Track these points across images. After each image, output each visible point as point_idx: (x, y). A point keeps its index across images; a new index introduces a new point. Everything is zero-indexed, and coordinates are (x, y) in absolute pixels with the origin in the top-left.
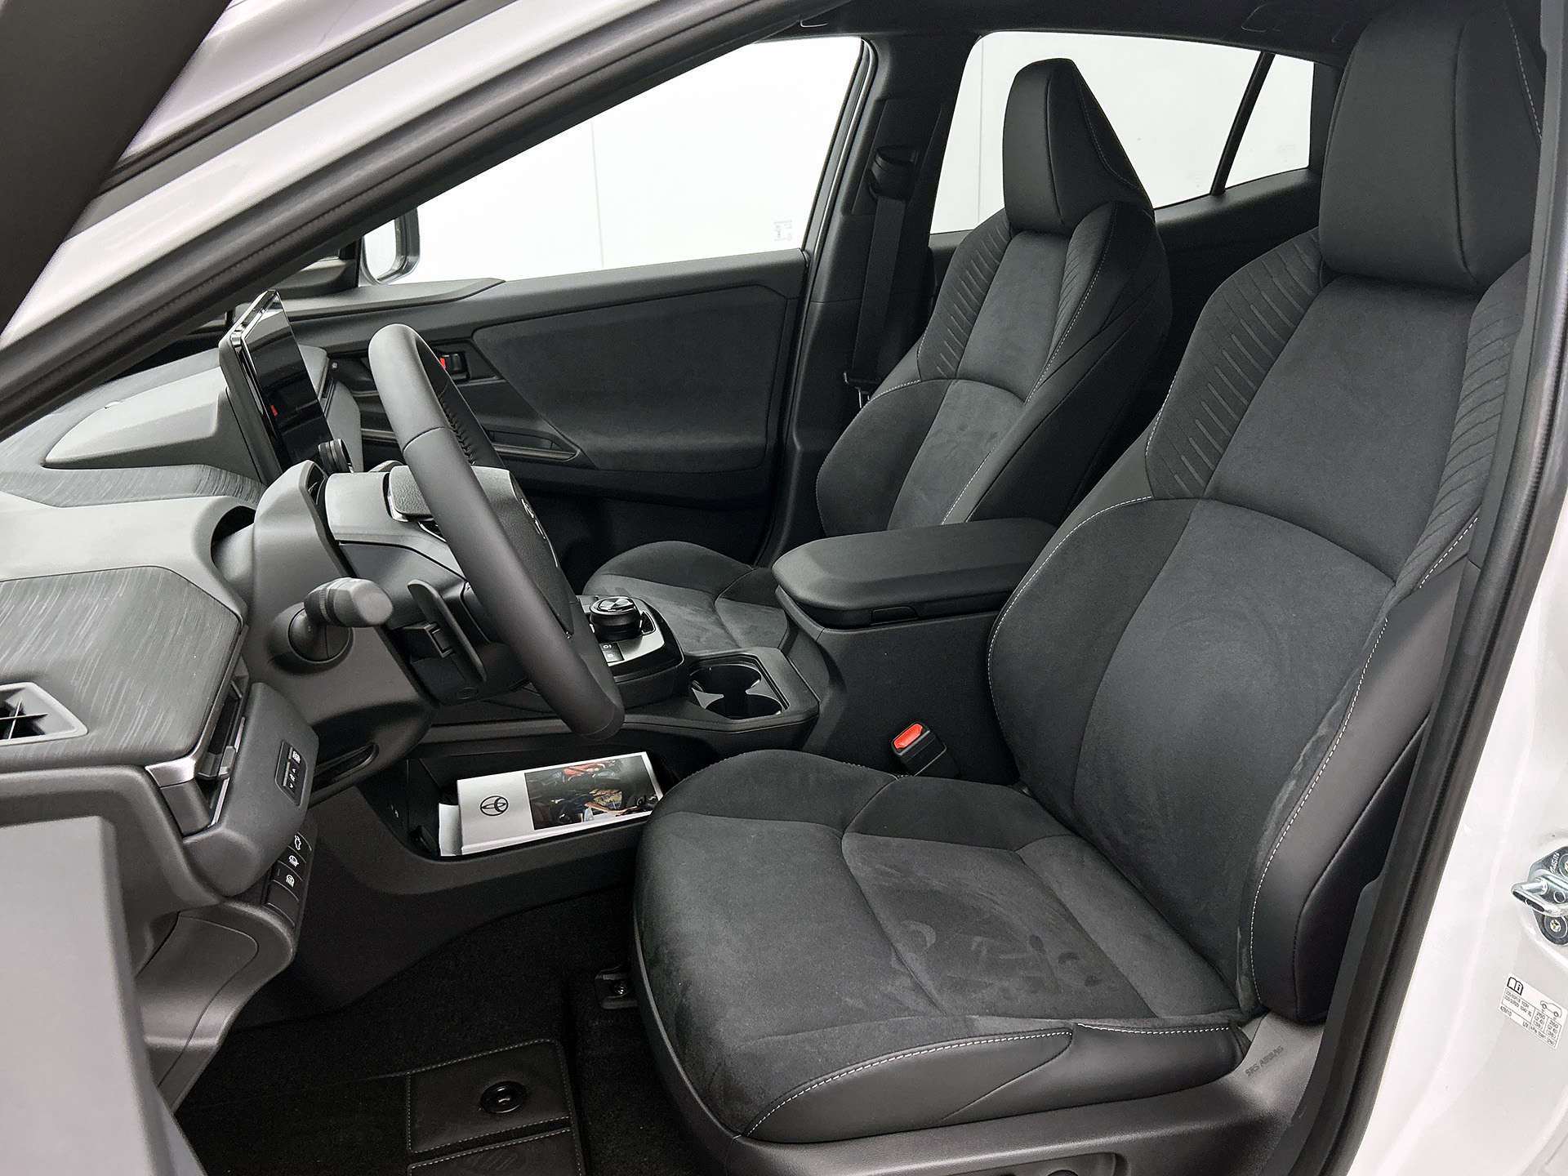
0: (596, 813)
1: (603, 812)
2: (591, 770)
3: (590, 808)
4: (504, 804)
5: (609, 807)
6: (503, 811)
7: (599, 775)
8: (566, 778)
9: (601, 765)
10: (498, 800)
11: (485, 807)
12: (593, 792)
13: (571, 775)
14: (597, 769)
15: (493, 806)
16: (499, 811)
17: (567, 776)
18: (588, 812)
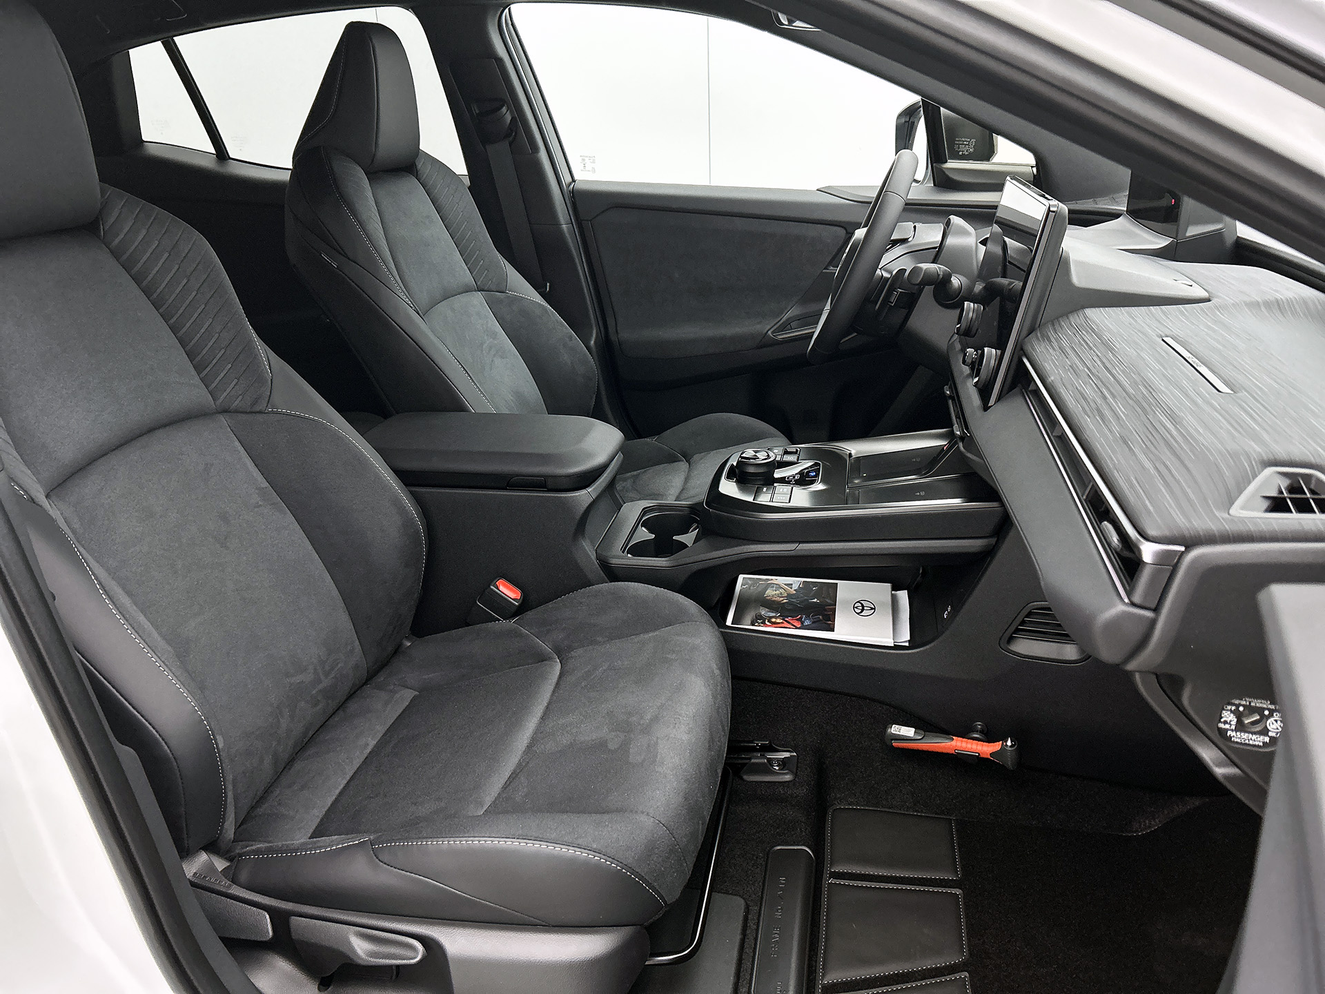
0: (790, 585)
1: (785, 584)
2: (778, 621)
3: (793, 589)
4: (856, 608)
5: (779, 587)
6: (858, 602)
7: (774, 614)
8: (801, 618)
9: (768, 623)
10: (861, 612)
11: (872, 609)
12: (785, 601)
13: (797, 620)
14: (773, 620)
15: (865, 608)
16: (861, 603)
17: (800, 620)
18: (795, 587)
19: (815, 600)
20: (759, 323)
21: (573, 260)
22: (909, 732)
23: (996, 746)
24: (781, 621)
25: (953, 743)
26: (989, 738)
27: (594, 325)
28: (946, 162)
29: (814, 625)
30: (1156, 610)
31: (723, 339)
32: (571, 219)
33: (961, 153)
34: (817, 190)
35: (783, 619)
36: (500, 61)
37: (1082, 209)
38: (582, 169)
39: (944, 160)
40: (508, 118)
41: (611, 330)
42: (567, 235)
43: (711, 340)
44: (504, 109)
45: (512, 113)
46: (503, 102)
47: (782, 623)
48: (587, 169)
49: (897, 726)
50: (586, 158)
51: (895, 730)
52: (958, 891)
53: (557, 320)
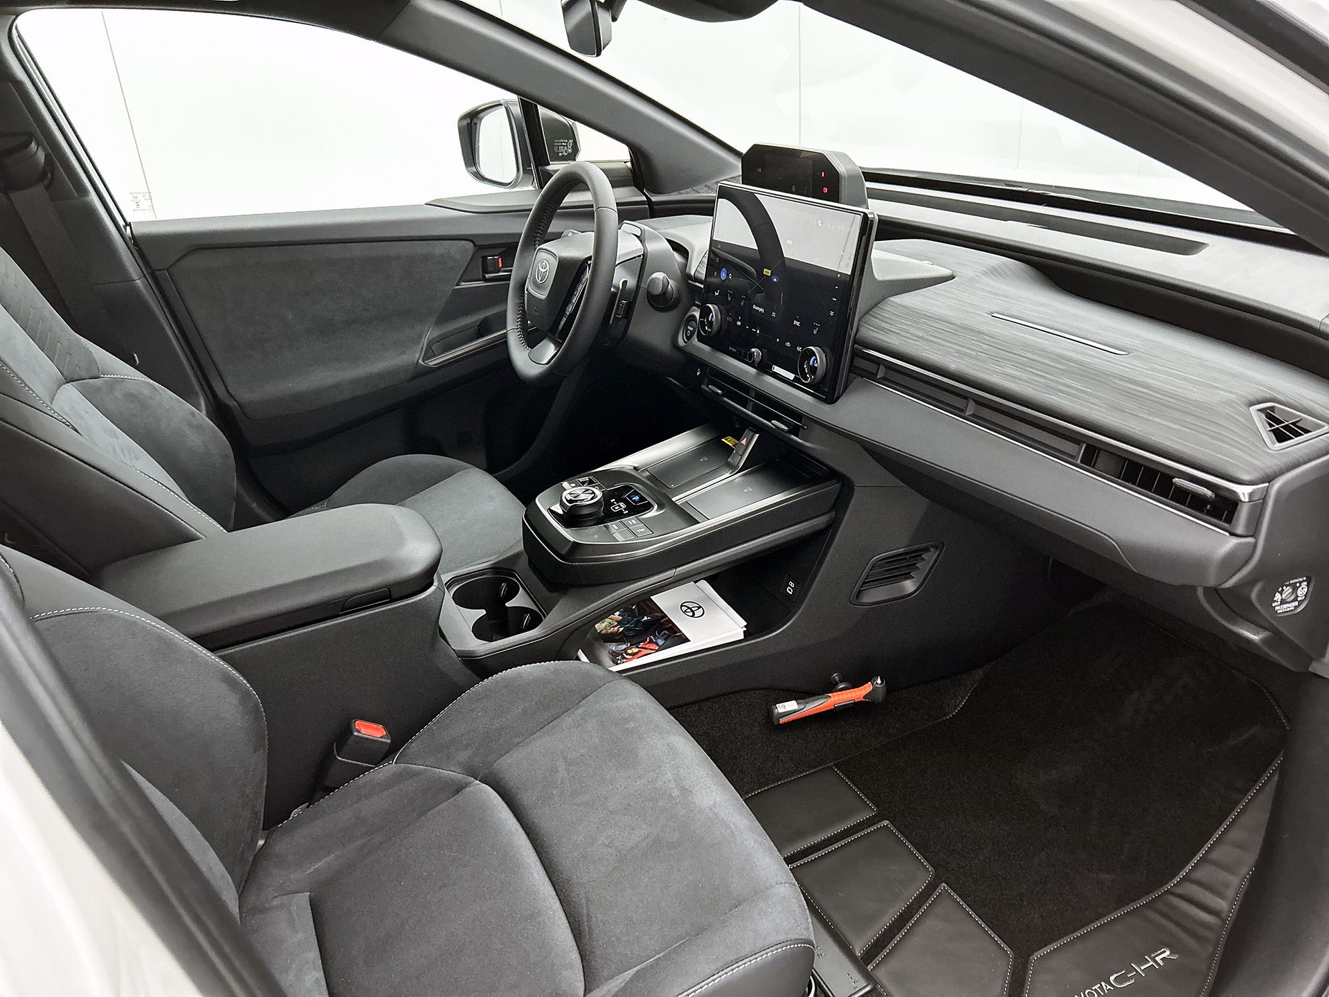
2: (635, 650)
3: (617, 615)
4: (685, 612)
6: (683, 607)
8: (651, 640)
9: (628, 657)
10: (694, 615)
11: (700, 607)
12: (621, 629)
13: (649, 643)
14: (630, 652)
15: (693, 609)
16: (686, 606)
17: (652, 642)
19: (646, 618)
20: (403, 353)
21: (158, 321)
22: (791, 705)
23: (867, 688)
24: (637, 650)
25: (832, 699)
26: (856, 684)
27: (200, 393)
28: (549, 164)
29: (669, 641)
30: (1254, 535)
31: (370, 377)
32: (142, 272)
33: (560, 154)
34: (426, 204)
35: (637, 647)
36: (18, 84)
37: (690, 198)
38: (136, 208)
39: (547, 163)
40: (41, 156)
41: (220, 392)
42: (145, 292)
43: (354, 382)
44: (33, 146)
45: (44, 149)
46: (30, 137)
47: (640, 651)
48: (141, 207)
49: (780, 704)
50: (138, 195)
51: (782, 708)
52: (886, 823)
53: (171, 398)
